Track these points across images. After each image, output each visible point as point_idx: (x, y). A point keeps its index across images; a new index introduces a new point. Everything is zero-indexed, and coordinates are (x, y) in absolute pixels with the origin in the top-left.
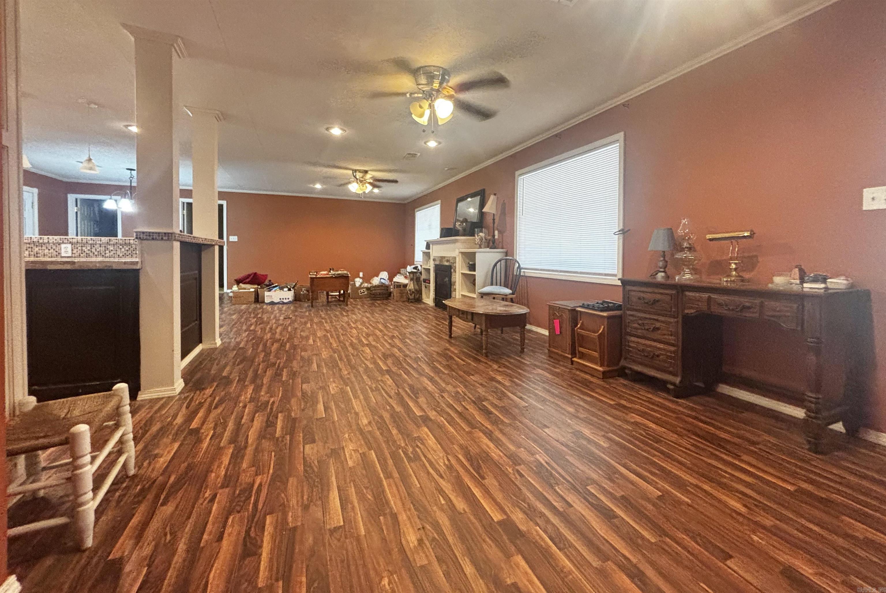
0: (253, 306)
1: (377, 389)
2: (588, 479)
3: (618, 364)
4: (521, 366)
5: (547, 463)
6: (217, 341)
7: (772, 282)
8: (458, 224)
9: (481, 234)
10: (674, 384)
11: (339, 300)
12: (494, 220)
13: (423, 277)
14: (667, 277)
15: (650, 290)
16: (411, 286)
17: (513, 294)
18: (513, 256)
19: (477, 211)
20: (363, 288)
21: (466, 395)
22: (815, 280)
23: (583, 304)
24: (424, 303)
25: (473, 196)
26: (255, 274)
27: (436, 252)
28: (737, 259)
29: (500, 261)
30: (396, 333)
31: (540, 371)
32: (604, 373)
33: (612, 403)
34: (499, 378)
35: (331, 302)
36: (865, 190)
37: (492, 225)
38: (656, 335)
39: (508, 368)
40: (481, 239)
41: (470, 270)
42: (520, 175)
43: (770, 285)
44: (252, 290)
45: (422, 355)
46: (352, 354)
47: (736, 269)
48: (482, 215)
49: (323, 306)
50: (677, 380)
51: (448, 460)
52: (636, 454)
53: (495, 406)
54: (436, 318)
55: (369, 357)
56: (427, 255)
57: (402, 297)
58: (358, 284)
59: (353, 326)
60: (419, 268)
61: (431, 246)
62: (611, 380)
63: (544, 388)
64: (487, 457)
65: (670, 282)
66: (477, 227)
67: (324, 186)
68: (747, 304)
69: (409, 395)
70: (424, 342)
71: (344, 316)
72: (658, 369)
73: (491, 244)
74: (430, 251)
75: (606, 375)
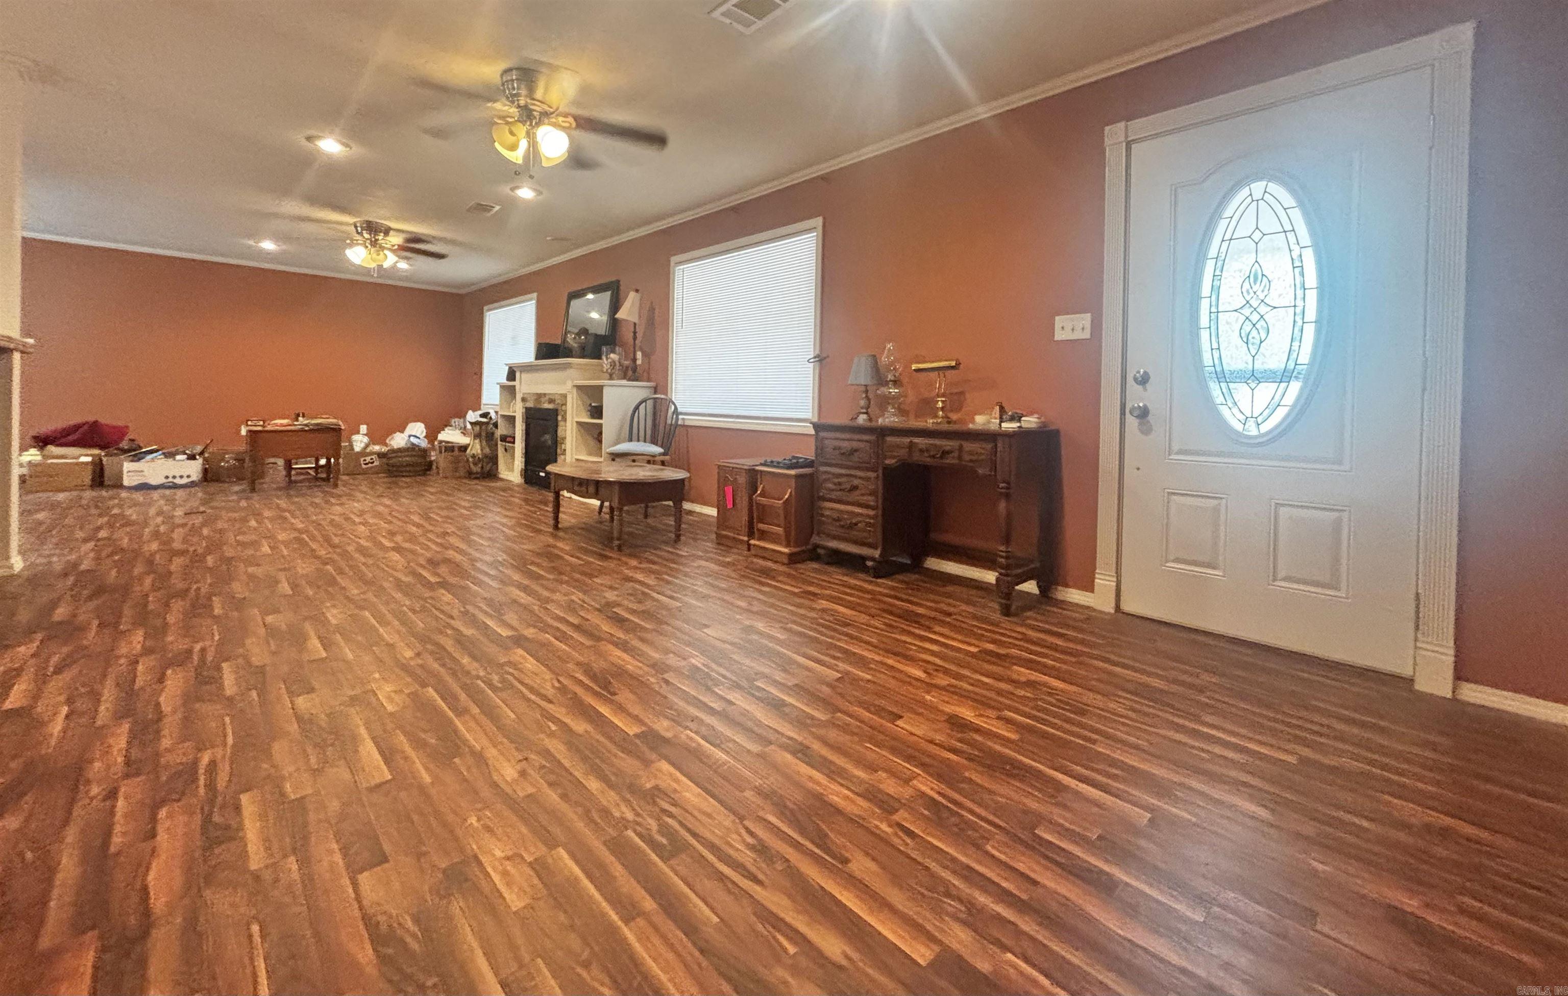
0: (89, 494)
1: (423, 609)
2: (756, 674)
3: (807, 543)
4: (676, 559)
5: (704, 665)
6: (13, 561)
7: (973, 421)
8: (570, 337)
9: (612, 355)
10: (873, 559)
11: (316, 479)
12: (635, 333)
13: (501, 431)
14: (870, 420)
15: (847, 436)
16: (476, 448)
17: (664, 454)
18: (666, 393)
19: (605, 318)
20: (371, 453)
21: (584, 601)
22: (1012, 419)
23: (766, 461)
24: (502, 480)
25: (596, 290)
26: (96, 423)
27: (526, 385)
28: (943, 396)
29: (644, 401)
30: (451, 529)
31: (703, 563)
32: (791, 555)
33: (796, 590)
34: (640, 576)
35: (296, 482)
36: (1057, 318)
37: (631, 341)
38: (855, 496)
39: (654, 563)
40: (613, 364)
41: (593, 417)
42: (680, 263)
43: (971, 426)
44: (89, 459)
45: (505, 557)
46: (364, 564)
47: (942, 409)
48: (614, 323)
49: (280, 489)
50: (877, 554)
51: (559, 681)
52: (816, 640)
53: (633, 612)
54: (526, 501)
55: (400, 567)
56: (509, 391)
57: (456, 470)
58: (358, 447)
59: (357, 520)
60: (493, 415)
61: (518, 375)
62: (799, 566)
63: (706, 583)
64: (621, 673)
65: (873, 424)
66: (606, 344)
67: (284, 247)
68: (948, 448)
69: (486, 613)
70: (508, 539)
71: (333, 504)
72: (856, 542)
73: (630, 373)
74: (516, 383)
75: (793, 559)
